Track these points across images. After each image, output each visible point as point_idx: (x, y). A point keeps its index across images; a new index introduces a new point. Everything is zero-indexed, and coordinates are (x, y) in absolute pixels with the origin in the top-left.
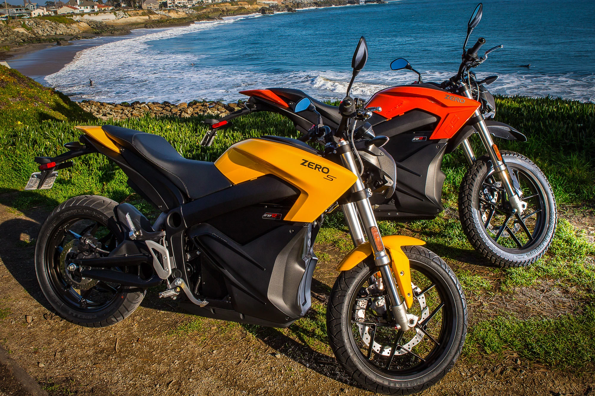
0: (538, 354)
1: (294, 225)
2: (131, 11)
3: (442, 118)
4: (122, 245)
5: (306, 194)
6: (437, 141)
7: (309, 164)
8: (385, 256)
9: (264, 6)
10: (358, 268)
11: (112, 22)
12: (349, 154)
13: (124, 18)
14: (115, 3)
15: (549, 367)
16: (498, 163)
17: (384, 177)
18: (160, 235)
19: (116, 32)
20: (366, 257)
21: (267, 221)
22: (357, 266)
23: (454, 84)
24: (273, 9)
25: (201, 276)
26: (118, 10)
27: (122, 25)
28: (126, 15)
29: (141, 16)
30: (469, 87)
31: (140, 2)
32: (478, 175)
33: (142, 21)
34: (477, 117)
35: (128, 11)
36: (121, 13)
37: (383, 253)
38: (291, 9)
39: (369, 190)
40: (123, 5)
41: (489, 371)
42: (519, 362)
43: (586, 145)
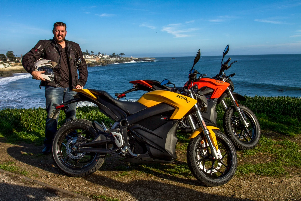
0: (262, 173)
1: (174, 121)
2: (13, 63)
3: (216, 90)
4: (99, 136)
5: (178, 108)
6: (214, 99)
7: (179, 97)
8: (207, 131)
9: (89, 62)
10: (197, 137)
11: (2, 69)
12: (191, 94)
13: (9, 67)
14: (4, 59)
15: (267, 176)
16: (237, 108)
17: (204, 104)
18: (117, 130)
19: (4, 75)
20: (200, 133)
21: (162, 121)
22: (197, 136)
23: (218, 77)
24: (94, 64)
25: (135, 146)
26: (5, 63)
27: (7, 71)
28: (10, 65)
29: (19, 66)
30: (224, 79)
31: (18, 59)
32: (230, 113)
33: (20, 69)
34: (228, 90)
35: (11, 63)
36: (7, 64)
37: (206, 130)
38: (104, 64)
39: (200, 108)
40: (8, 60)
41: (246, 179)
42: (256, 176)
43: (266, 110)
